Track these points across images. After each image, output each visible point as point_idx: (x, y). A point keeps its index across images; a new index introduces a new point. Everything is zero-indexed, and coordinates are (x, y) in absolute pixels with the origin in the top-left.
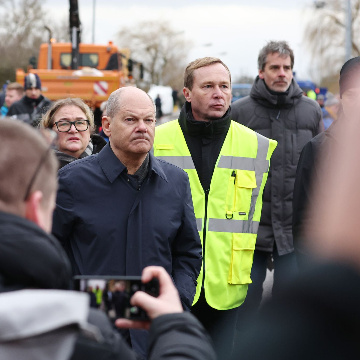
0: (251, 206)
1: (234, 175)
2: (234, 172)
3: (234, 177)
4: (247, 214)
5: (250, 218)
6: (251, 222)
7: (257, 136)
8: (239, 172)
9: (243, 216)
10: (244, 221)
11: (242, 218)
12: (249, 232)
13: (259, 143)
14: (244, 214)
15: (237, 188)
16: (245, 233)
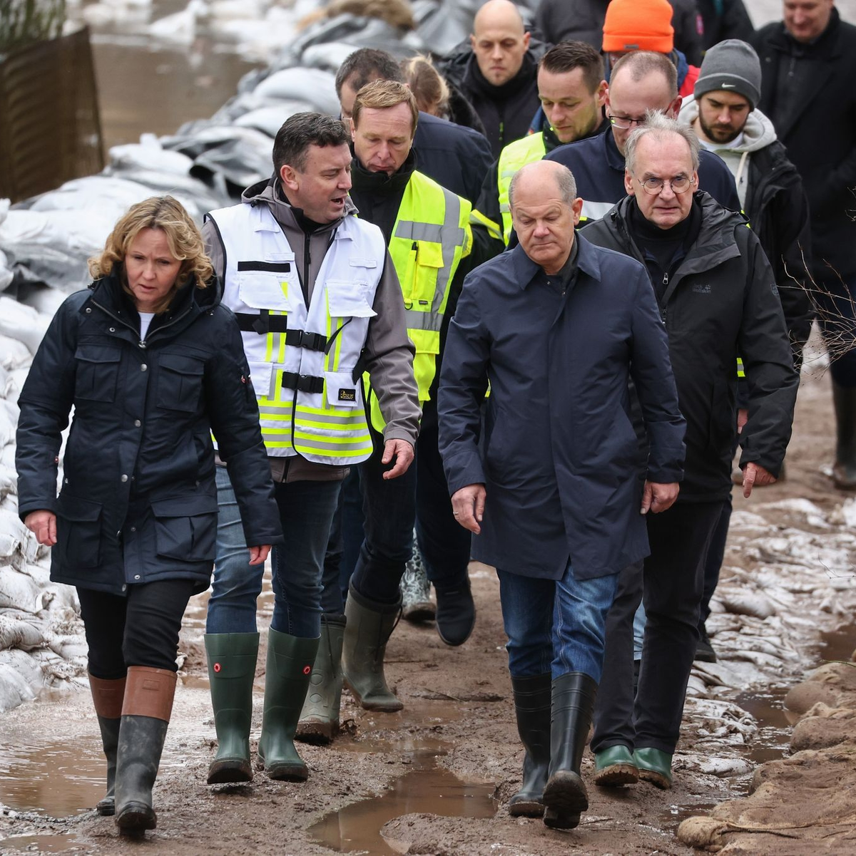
0: (437, 293)
1: (415, 247)
2: (415, 243)
3: (416, 251)
4: (430, 303)
5: (434, 309)
6: (436, 315)
7: (445, 193)
8: (421, 244)
9: (424, 306)
10: (424, 313)
11: (422, 309)
12: (431, 329)
13: (447, 203)
14: (425, 303)
15: (418, 266)
16: (426, 329)
